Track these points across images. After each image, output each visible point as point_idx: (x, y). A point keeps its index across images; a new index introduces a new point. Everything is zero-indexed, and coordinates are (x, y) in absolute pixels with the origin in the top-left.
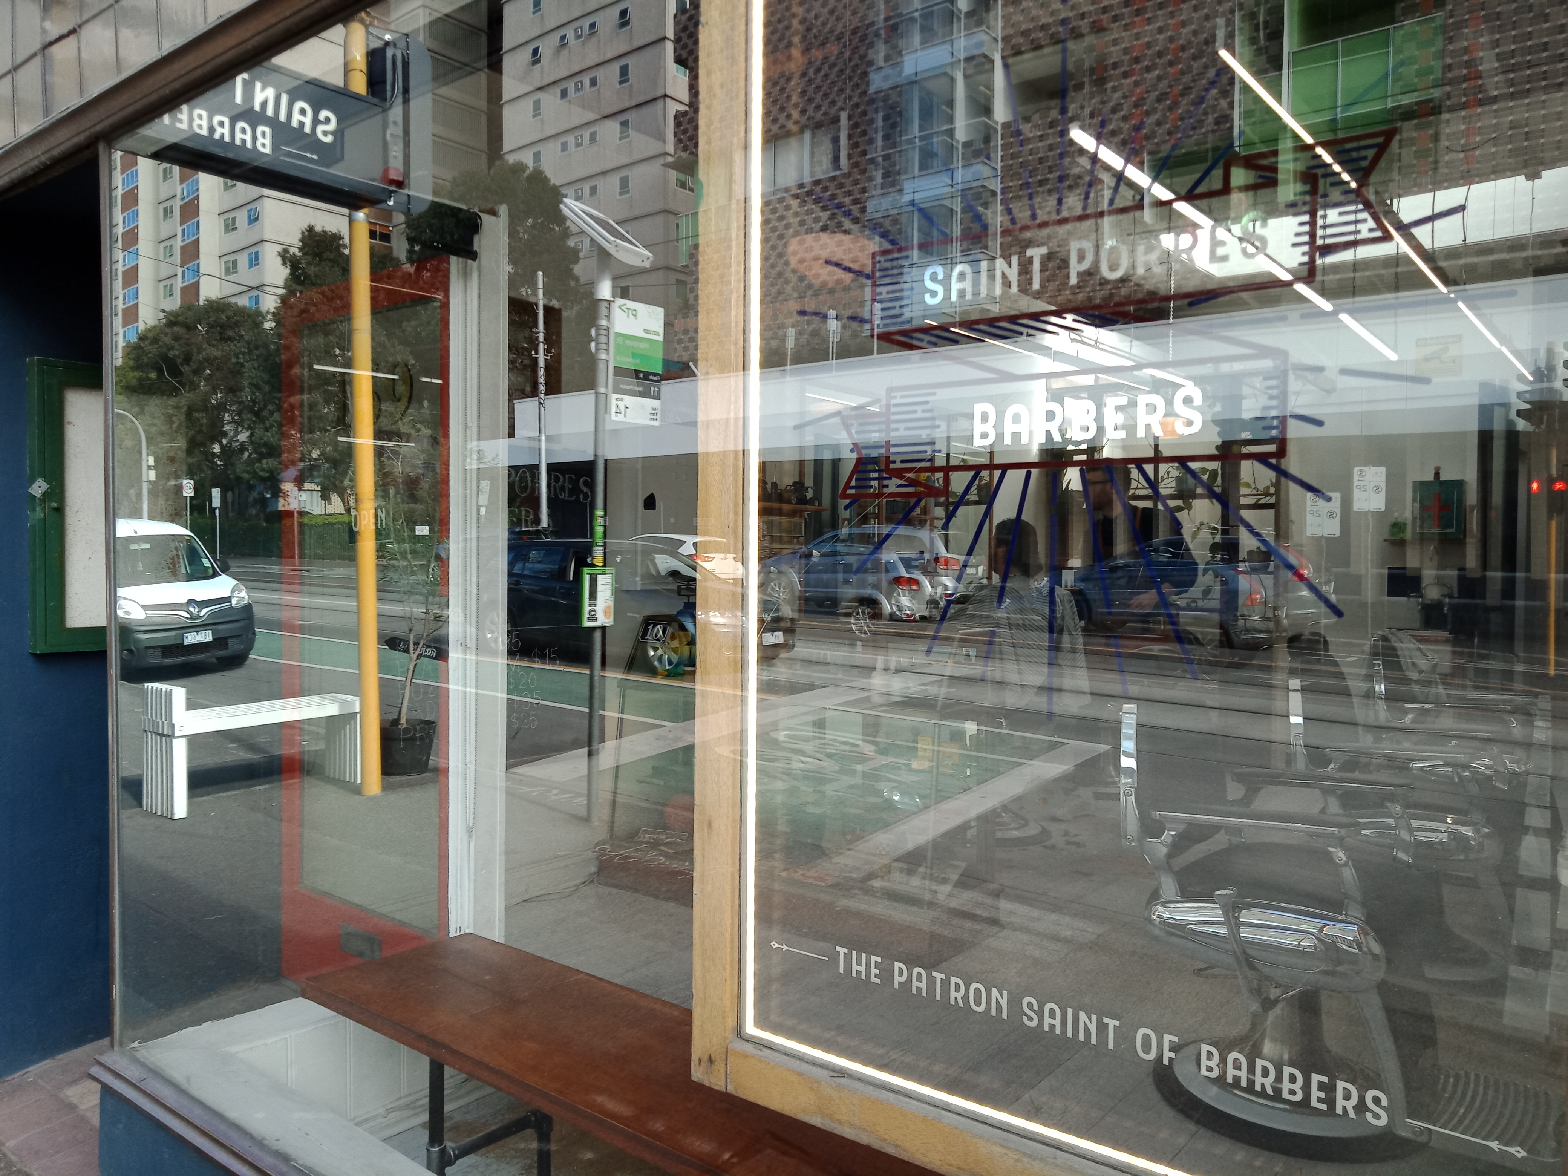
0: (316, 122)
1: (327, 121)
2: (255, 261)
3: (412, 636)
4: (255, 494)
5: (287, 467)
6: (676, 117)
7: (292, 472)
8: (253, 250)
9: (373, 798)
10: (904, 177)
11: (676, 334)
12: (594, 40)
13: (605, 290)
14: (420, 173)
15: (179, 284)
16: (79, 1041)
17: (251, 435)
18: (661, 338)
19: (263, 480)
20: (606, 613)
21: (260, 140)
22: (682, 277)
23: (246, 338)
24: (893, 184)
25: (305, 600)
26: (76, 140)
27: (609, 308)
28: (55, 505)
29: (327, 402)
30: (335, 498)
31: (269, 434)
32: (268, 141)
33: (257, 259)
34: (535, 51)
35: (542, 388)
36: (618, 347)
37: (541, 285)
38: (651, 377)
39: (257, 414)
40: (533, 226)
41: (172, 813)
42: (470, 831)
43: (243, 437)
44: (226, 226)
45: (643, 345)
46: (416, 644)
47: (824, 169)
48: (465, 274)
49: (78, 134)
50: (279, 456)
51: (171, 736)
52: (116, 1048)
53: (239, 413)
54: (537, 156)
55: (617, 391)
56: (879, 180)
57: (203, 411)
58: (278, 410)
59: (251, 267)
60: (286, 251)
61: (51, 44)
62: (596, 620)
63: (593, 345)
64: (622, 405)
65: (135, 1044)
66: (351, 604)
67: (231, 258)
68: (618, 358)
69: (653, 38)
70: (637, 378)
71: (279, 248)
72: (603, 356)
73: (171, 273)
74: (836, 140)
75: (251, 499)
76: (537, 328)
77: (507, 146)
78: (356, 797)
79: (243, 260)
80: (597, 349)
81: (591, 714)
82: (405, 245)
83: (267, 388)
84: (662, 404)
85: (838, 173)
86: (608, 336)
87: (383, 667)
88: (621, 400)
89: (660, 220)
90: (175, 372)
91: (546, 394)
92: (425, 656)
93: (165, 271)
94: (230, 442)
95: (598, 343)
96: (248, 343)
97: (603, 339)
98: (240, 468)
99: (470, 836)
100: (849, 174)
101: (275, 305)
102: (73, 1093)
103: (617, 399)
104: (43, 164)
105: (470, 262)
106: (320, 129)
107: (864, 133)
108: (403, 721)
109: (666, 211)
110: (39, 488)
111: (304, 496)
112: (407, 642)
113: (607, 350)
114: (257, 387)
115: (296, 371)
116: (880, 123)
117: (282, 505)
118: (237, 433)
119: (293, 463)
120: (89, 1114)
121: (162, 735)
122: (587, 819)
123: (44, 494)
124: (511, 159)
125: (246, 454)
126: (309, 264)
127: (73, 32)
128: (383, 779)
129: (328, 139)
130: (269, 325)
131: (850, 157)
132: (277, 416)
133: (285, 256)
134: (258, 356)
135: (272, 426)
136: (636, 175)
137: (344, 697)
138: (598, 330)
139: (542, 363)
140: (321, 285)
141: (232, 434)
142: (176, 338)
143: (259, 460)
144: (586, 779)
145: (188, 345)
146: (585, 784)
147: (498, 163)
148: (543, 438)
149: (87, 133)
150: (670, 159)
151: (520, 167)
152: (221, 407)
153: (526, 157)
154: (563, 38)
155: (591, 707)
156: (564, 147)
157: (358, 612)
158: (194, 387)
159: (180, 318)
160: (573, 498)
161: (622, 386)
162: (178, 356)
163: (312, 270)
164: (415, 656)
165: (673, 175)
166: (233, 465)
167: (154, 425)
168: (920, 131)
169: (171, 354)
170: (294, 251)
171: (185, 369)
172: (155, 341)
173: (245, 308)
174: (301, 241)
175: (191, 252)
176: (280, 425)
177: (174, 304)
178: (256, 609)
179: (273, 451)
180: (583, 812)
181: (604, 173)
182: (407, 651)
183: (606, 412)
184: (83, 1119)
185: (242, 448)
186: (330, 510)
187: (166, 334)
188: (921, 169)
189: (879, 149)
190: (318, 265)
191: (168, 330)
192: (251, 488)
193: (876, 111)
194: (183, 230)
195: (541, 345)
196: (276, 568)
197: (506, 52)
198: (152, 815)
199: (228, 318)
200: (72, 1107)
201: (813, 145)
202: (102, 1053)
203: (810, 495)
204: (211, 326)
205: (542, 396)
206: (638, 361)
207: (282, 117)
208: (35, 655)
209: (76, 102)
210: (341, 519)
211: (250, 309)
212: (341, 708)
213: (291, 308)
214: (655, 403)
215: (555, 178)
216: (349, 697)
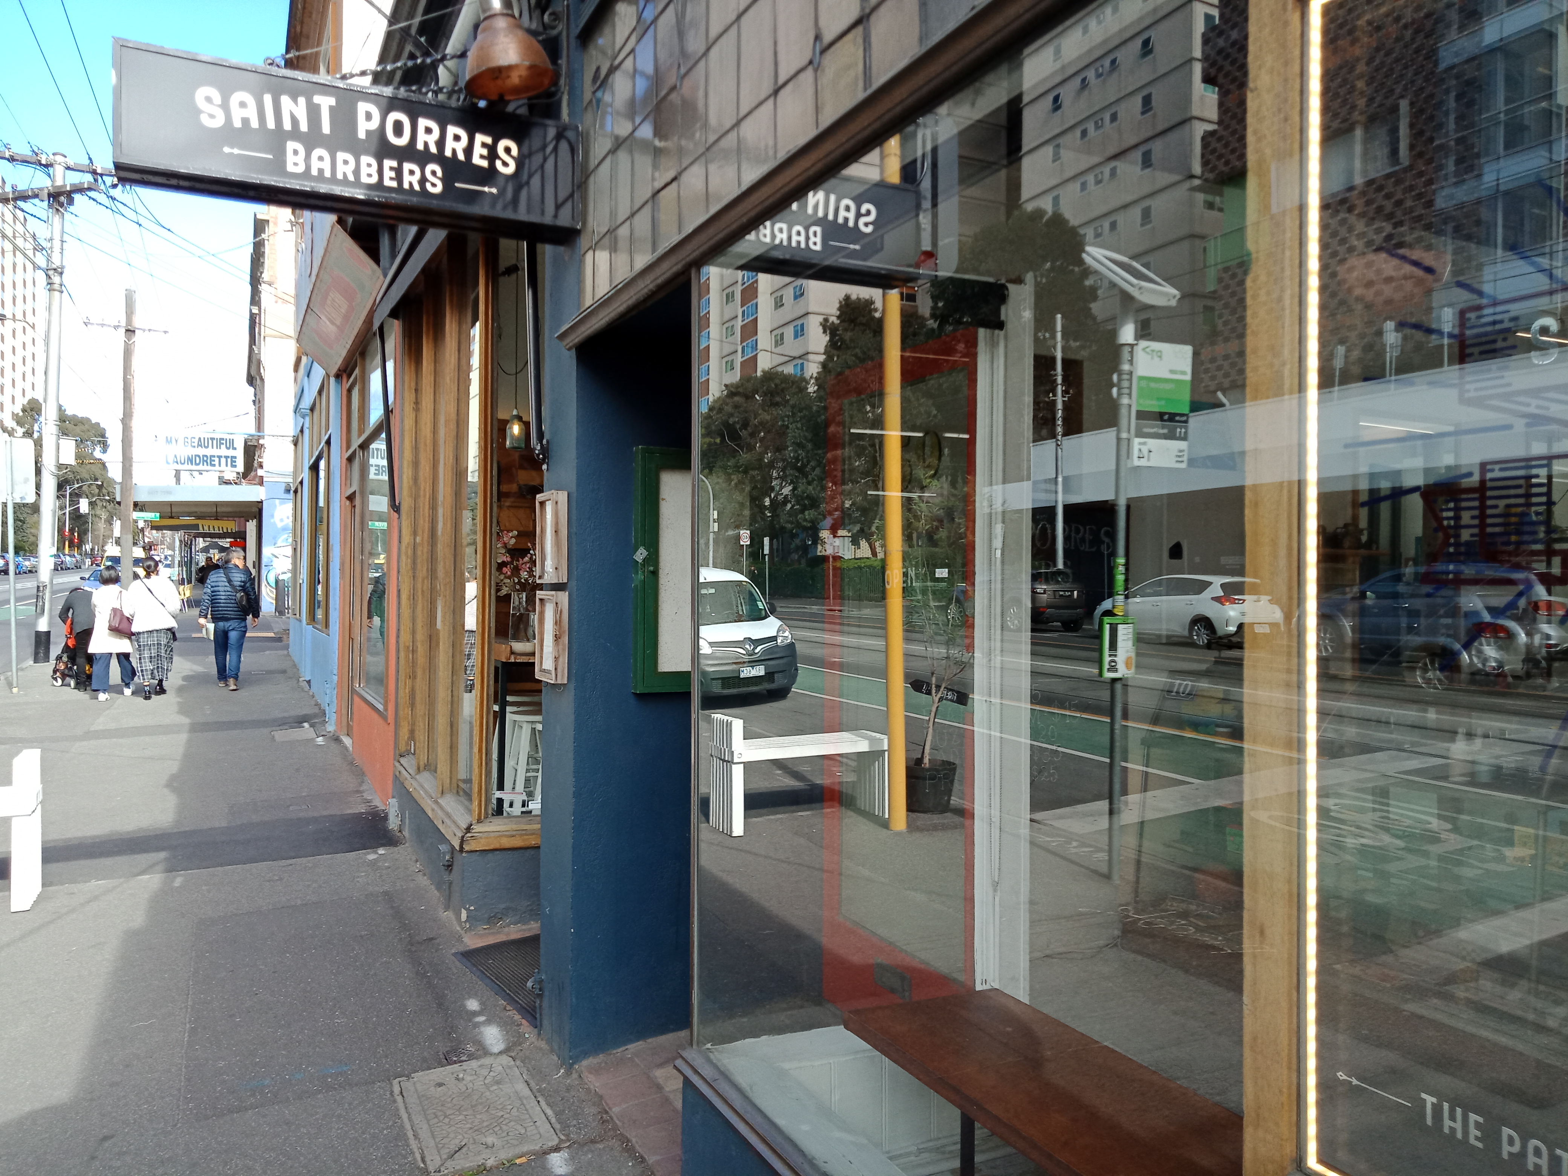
0: (859, 215)
1: (868, 213)
2: (800, 332)
3: (934, 680)
4: (797, 541)
5: (825, 517)
6: (1203, 138)
7: (829, 521)
8: (799, 322)
9: (899, 834)
10: (1483, 161)
11: (1202, 363)
12: (1115, 75)
13: (1127, 333)
14: (947, 241)
15: (739, 359)
16: (663, 1029)
17: (794, 489)
18: (1188, 377)
19: (805, 529)
20: (1128, 665)
21: (812, 239)
22: (1209, 303)
23: (791, 402)
24: (1470, 168)
25: (837, 638)
26: (675, 269)
27: (1131, 352)
28: (651, 568)
29: (859, 456)
30: (864, 544)
31: (810, 488)
32: (818, 240)
33: (802, 329)
34: (1056, 99)
35: (1059, 429)
36: (1141, 389)
37: (1059, 327)
38: (1177, 418)
39: (801, 470)
40: (1052, 269)
41: (731, 831)
42: (995, 885)
43: (787, 490)
44: (776, 303)
45: (1168, 386)
46: (938, 687)
47: (1380, 168)
48: (993, 344)
49: (676, 264)
50: (818, 507)
51: (731, 762)
52: (695, 1046)
53: (783, 470)
54: (1056, 199)
55: (1140, 434)
56: (1451, 167)
57: (758, 469)
58: (819, 466)
59: (796, 337)
60: (826, 320)
61: (659, 191)
62: (1116, 671)
63: (1115, 391)
64: (1145, 449)
65: (709, 1046)
66: (879, 643)
67: (779, 332)
68: (1141, 401)
69: (1179, 61)
70: (1162, 420)
71: (820, 319)
72: (1125, 401)
73: (732, 349)
74: (1394, 132)
75: (793, 546)
76: (1055, 370)
77: (1025, 194)
78: (885, 830)
79: (789, 332)
80: (1120, 394)
81: (1111, 765)
82: (929, 303)
83: (810, 446)
84: (1189, 447)
85: (1397, 168)
86: (1130, 380)
87: (908, 707)
88: (1144, 444)
89: (1186, 244)
90: (734, 435)
91: (1064, 435)
92: (946, 699)
93: (728, 349)
94: (776, 496)
95: (1120, 389)
96: (793, 407)
97: (1125, 384)
98: (783, 518)
99: (995, 891)
100: (1411, 167)
101: (817, 370)
102: (659, 1074)
103: (1140, 444)
104: (651, 290)
105: (997, 332)
106: (862, 220)
107: (1432, 118)
108: (926, 760)
109: (1193, 236)
110: (641, 555)
111: (837, 542)
112: (929, 685)
113: (1130, 395)
114: (800, 445)
115: (832, 429)
116: (1452, 104)
117: (820, 551)
118: (781, 488)
119: (830, 513)
120: (671, 1096)
121: (724, 761)
122: (1108, 877)
123: (644, 560)
124: (1030, 207)
125: (789, 506)
126: (845, 330)
127: (674, 179)
128: (908, 816)
129: (869, 230)
130: (812, 389)
131: (1412, 147)
132: (818, 471)
133: (826, 326)
134: (801, 418)
135: (813, 480)
136: (1157, 204)
137: (874, 734)
138: (1120, 375)
139: (1060, 406)
140: (855, 348)
141: (777, 488)
142: (736, 407)
143: (802, 512)
144: (1107, 832)
145: (746, 412)
146: (1106, 839)
147: (1016, 213)
148: (1060, 479)
149: (684, 262)
150: (1197, 182)
151: (1039, 213)
152: (771, 465)
153: (1046, 205)
154: (1084, 80)
155: (1111, 757)
156: (1084, 186)
157: (886, 651)
158: (751, 448)
159: (741, 390)
160: (1094, 550)
161: (1146, 430)
162: (738, 423)
163: (848, 336)
164: (937, 699)
165: (1200, 197)
166: (778, 516)
167: (718, 483)
168: (1506, 104)
169: (731, 421)
170: (834, 319)
171: (744, 433)
172: (720, 410)
173: (790, 375)
174: (840, 309)
175: (750, 330)
176: (821, 479)
177: (735, 377)
178: (798, 646)
179: (814, 503)
180: (1104, 869)
181: (1125, 207)
182: (929, 693)
183: (1128, 457)
184: (667, 1101)
185: (786, 500)
186: (859, 555)
187: (727, 404)
188: (1507, 147)
189: (1451, 133)
190: (853, 330)
191: (728, 400)
192: (793, 536)
193: (1447, 91)
194: (743, 312)
195: (1059, 387)
196: (815, 609)
197: (1027, 104)
198: (715, 830)
199: (776, 385)
200: (659, 1088)
201: (1366, 141)
202: (684, 1049)
203: (1364, 538)
204: (764, 394)
205: (1059, 437)
206: (1163, 403)
207: (831, 217)
208: (635, 694)
209: (676, 239)
210: (868, 563)
211: (795, 376)
212: (870, 745)
213: (830, 372)
214: (1183, 445)
215: (1073, 218)
216: (878, 735)
